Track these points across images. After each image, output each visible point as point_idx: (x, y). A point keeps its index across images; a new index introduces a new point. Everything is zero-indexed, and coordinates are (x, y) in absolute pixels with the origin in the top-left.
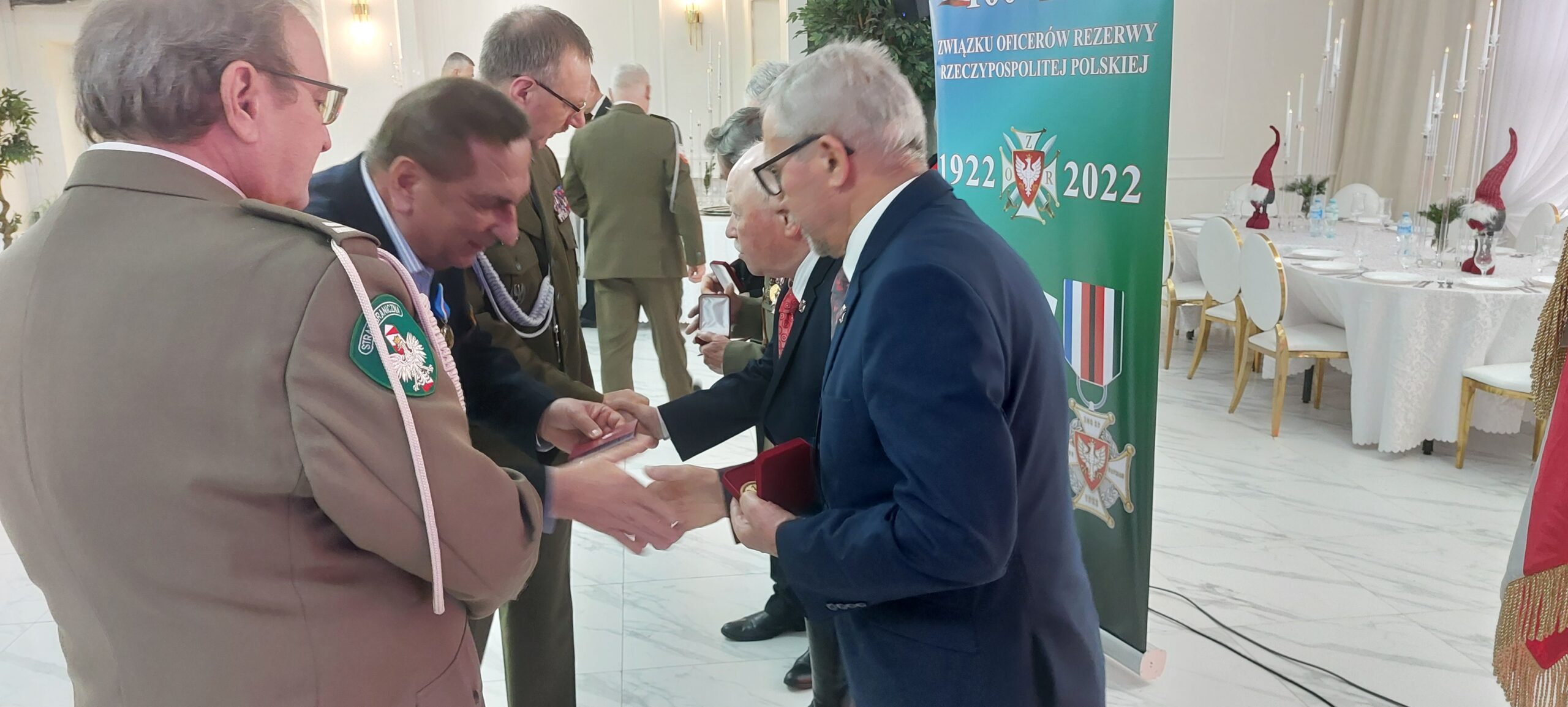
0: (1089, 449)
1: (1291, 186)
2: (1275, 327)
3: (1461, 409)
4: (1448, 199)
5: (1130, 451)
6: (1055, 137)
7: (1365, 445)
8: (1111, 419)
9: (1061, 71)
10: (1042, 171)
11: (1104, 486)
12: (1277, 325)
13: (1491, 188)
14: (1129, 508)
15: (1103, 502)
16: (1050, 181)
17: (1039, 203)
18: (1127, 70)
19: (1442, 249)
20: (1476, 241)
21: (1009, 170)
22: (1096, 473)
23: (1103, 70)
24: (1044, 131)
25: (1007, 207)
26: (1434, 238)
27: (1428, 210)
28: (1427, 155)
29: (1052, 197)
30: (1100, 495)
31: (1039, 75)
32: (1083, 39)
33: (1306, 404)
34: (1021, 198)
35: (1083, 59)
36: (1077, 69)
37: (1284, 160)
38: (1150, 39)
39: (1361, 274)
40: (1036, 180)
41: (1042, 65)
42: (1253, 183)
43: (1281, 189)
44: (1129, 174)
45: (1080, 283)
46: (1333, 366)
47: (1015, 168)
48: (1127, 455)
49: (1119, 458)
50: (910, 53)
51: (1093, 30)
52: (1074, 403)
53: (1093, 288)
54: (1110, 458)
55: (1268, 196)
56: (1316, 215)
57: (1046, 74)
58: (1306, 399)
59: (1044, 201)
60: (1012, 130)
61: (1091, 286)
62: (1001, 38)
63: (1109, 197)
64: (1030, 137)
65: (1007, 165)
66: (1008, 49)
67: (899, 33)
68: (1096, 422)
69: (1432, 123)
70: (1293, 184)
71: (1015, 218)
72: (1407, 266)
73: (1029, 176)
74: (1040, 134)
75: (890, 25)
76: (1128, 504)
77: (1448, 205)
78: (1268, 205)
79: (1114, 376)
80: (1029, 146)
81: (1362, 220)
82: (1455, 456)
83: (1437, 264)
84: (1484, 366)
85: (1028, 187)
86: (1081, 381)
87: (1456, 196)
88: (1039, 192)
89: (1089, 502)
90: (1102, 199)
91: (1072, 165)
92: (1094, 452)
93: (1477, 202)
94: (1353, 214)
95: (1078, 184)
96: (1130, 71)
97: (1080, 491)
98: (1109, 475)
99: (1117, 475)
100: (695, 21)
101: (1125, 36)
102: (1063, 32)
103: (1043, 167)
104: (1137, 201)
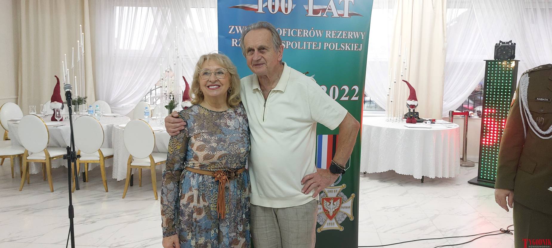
0: (330, 203)
6: (315, 75)
8: (344, 187)
9: (318, 48)
11: (338, 215)
14: (352, 219)
15: (337, 222)
18: (354, 49)
23: (343, 48)
24: (308, 73)
31: (305, 48)
32: (331, 35)
35: (330, 44)
36: (327, 47)
38: (363, 39)
41: (307, 44)
44: (355, 89)
45: (327, 135)
48: (351, 198)
49: (348, 200)
51: (337, 32)
54: (343, 203)
57: (309, 48)
61: (333, 135)
63: (345, 98)
66: (284, 35)
68: (334, 191)
74: (305, 74)
89: (329, 225)
90: (341, 99)
92: (333, 204)
97: (324, 223)
99: (346, 208)
101: (353, 36)
102: (320, 31)
104: (357, 99)
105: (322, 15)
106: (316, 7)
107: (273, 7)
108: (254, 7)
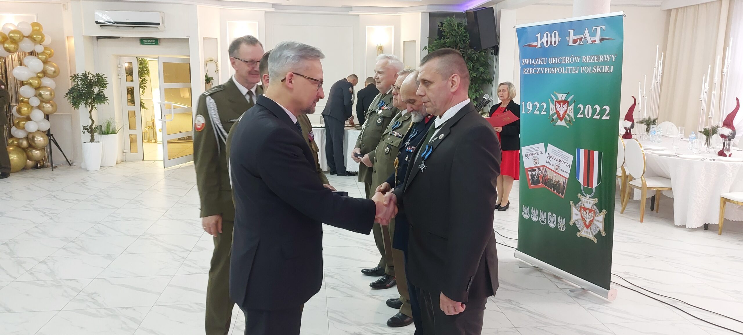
0: (586, 213)
1: (641, 121)
2: (641, 177)
3: (720, 211)
4: (712, 126)
5: (605, 212)
6: (573, 95)
7: (680, 225)
8: (596, 201)
9: (576, 71)
10: (567, 108)
11: (593, 227)
12: (642, 176)
13: (730, 122)
14: (604, 234)
15: (592, 233)
16: (571, 112)
17: (566, 120)
18: (605, 71)
19: (709, 147)
20: (724, 143)
21: (553, 108)
22: (589, 222)
23: (595, 71)
24: (569, 93)
25: (552, 121)
26: (706, 142)
27: (703, 130)
28: (702, 108)
29: (572, 118)
30: (591, 230)
31: (567, 72)
32: (586, 60)
33: (652, 211)
34: (558, 118)
35: (586, 67)
36: (583, 71)
37: (638, 110)
38: (614, 60)
39: (677, 156)
40: (565, 111)
41: (568, 69)
42: (625, 120)
43: (637, 123)
44: (605, 109)
45: (584, 150)
46: (664, 194)
47: (556, 107)
48: (603, 214)
49: (600, 215)
50: (475, 63)
51: (590, 57)
52: (580, 196)
53: (589, 151)
54: (596, 216)
55: (631, 125)
56: (653, 133)
57: (570, 72)
58: (652, 209)
59: (568, 119)
60: (555, 93)
61: (588, 150)
62: (551, 59)
63: (595, 117)
64: (563, 95)
65: (552, 106)
66: (553, 63)
67: (473, 55)
68: (589, 202)
69: (704, 95)
70: (642, 120)
71: (555, 126)
72: (696, 153)
73: (561, 110)
74: (567, 94)
75: (469, 52)
76: (603, 233)
77: (711, 129)
78: (632, 129)
79: (598, 184)
80: (562, 99)
81: (670, 136)
82: (718, 231)
83: (707, 152)
84: (730, 193)
85: (561, 114)
86: (583, 187)
87: (714, 125)
88: (566, 116)
89: (586, 233)
90: (594, 118)
91: (581, 106)
92: (589, 215)
93: (723, 127)
94: (667, 134)
95: (583, 112)
96: (606, 72)
97: (582, 229)
98: (595, 222)
99: (598, 222)
100: (380, 49)
101: (604, 59)
102: (578, 57)
103: (568, 106)
104: (608, 119)
105: (579, 44)
106: (575, 37)
107: (547, 42)
108: (535, 44)
